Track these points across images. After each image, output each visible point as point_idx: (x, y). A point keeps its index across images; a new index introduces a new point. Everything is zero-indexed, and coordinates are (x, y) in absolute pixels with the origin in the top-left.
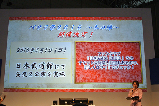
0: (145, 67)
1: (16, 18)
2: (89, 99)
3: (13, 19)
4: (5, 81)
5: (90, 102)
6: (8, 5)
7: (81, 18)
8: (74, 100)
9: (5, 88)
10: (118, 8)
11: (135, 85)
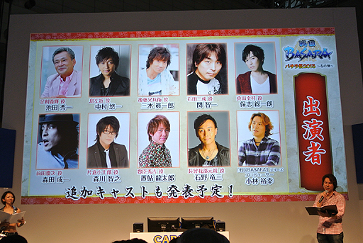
0: (343, 144)
1: (45, 35)
2: (216, 219)
3: (38, 39)
4: (23, 180)
5: (217, 226)
6: (27, 7)
7: (195, 32)
8: (181, 221)
9: (23, 195)
10: (277, 7)
11: (327, 184)
